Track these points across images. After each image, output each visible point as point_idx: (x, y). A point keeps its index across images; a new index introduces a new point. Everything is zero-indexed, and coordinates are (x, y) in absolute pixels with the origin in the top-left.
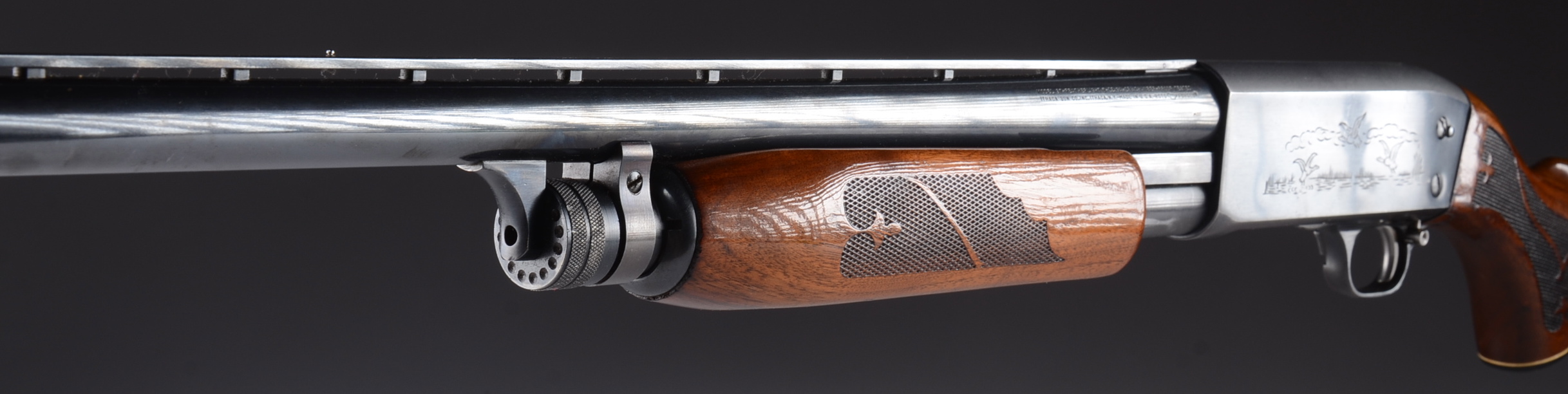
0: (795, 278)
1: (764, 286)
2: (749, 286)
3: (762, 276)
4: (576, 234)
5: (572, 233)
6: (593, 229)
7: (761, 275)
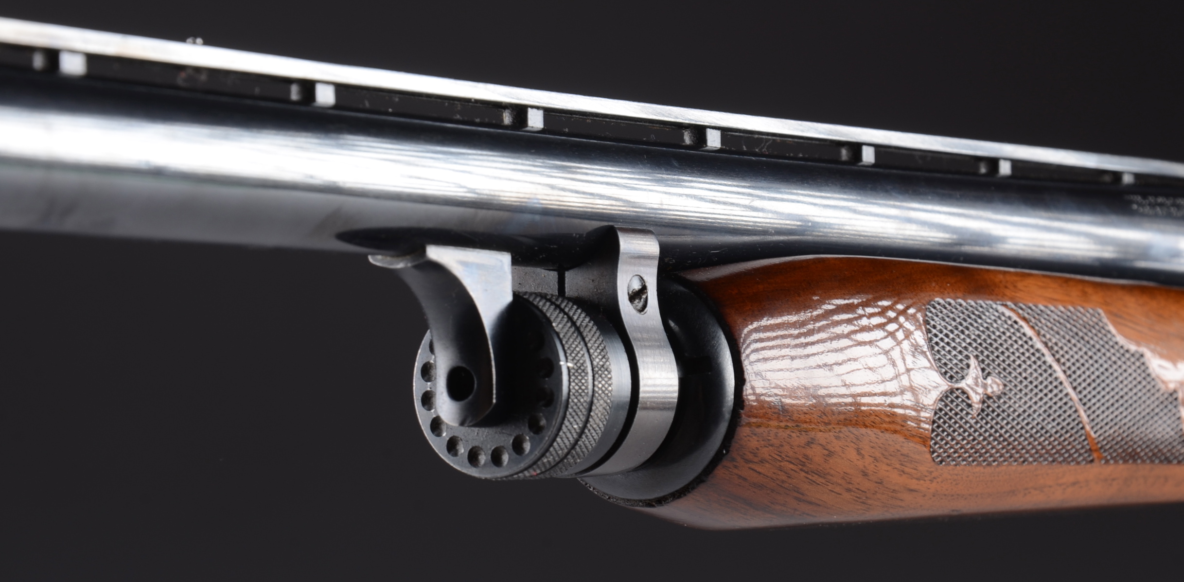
0: (871, 459)
1: (828, 474)
2: (807, 473)
3: (828, 456)
4: (573, 368)
5: (568, 368)
6: (595, 363)
7: (826, 452)
